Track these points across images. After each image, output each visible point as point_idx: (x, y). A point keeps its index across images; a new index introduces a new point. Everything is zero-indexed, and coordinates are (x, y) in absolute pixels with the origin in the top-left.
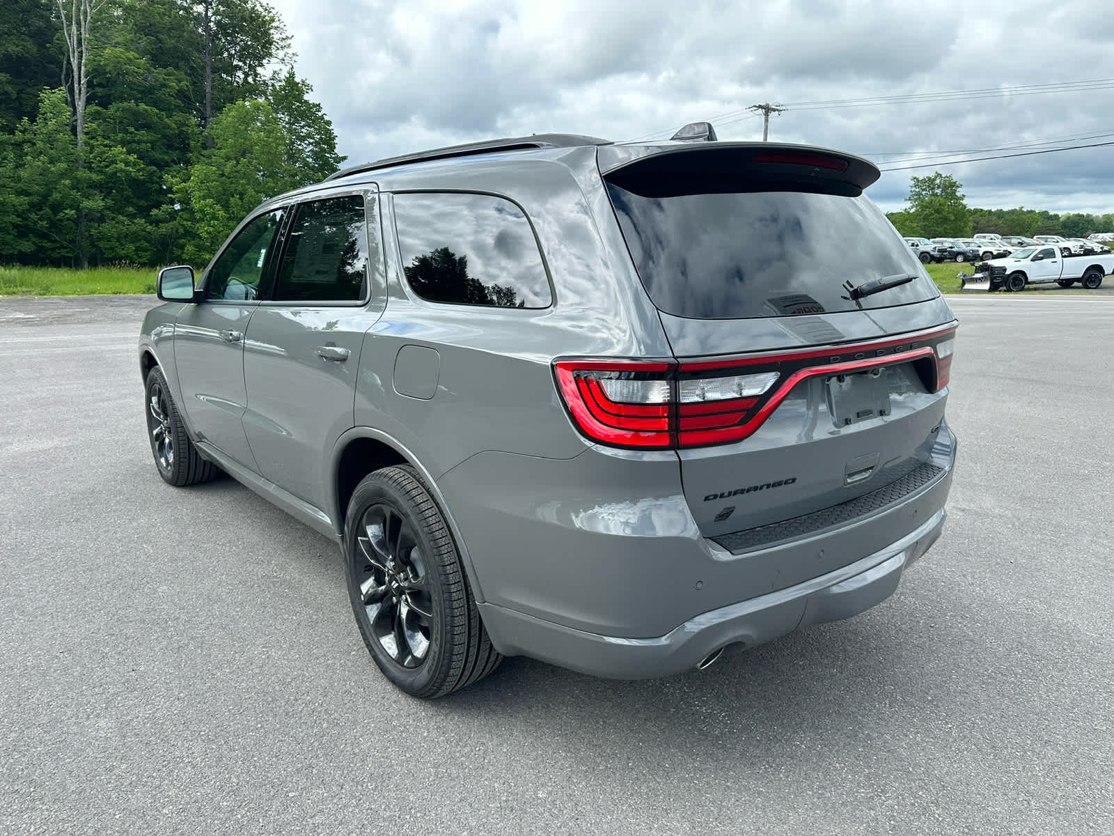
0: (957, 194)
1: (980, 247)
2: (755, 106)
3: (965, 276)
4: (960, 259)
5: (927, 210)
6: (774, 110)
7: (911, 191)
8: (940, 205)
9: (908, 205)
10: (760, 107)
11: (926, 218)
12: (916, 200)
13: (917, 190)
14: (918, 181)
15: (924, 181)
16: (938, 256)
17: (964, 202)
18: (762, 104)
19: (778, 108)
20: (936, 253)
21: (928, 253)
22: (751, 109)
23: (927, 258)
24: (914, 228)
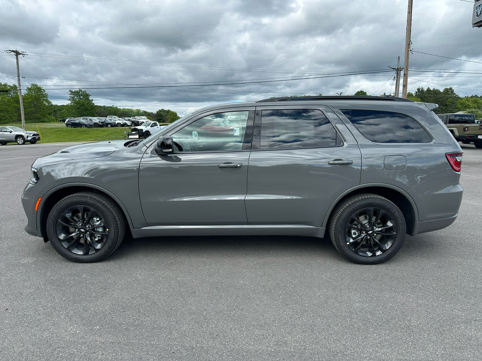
0: (90, 99)
1: (115, 121)
2: (10, 50)
3: (128, 133)
4: (109, 126)
5: (79, 105)
6: (20, 54)
7: (70, 96)
8: (83, 103)
9: (69, 102)
10: (13, 51)
11: (78, 108)
12: (72, 100)
13: (73, 96)
14: (72, 92)
15: (74, 92)
16: (102, 125)
17: (93, 102)
18: (15, 50)
19: (23, 53)
20: (100, 123)
21: (97, 123)
22: (8, 52)
23: (97, 125)
24: (74, 112)
